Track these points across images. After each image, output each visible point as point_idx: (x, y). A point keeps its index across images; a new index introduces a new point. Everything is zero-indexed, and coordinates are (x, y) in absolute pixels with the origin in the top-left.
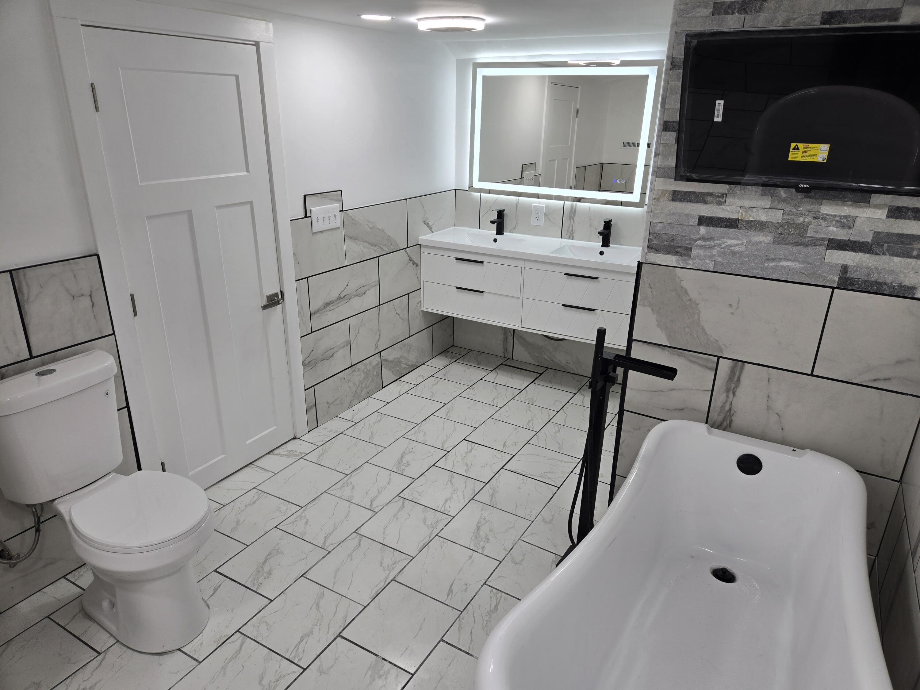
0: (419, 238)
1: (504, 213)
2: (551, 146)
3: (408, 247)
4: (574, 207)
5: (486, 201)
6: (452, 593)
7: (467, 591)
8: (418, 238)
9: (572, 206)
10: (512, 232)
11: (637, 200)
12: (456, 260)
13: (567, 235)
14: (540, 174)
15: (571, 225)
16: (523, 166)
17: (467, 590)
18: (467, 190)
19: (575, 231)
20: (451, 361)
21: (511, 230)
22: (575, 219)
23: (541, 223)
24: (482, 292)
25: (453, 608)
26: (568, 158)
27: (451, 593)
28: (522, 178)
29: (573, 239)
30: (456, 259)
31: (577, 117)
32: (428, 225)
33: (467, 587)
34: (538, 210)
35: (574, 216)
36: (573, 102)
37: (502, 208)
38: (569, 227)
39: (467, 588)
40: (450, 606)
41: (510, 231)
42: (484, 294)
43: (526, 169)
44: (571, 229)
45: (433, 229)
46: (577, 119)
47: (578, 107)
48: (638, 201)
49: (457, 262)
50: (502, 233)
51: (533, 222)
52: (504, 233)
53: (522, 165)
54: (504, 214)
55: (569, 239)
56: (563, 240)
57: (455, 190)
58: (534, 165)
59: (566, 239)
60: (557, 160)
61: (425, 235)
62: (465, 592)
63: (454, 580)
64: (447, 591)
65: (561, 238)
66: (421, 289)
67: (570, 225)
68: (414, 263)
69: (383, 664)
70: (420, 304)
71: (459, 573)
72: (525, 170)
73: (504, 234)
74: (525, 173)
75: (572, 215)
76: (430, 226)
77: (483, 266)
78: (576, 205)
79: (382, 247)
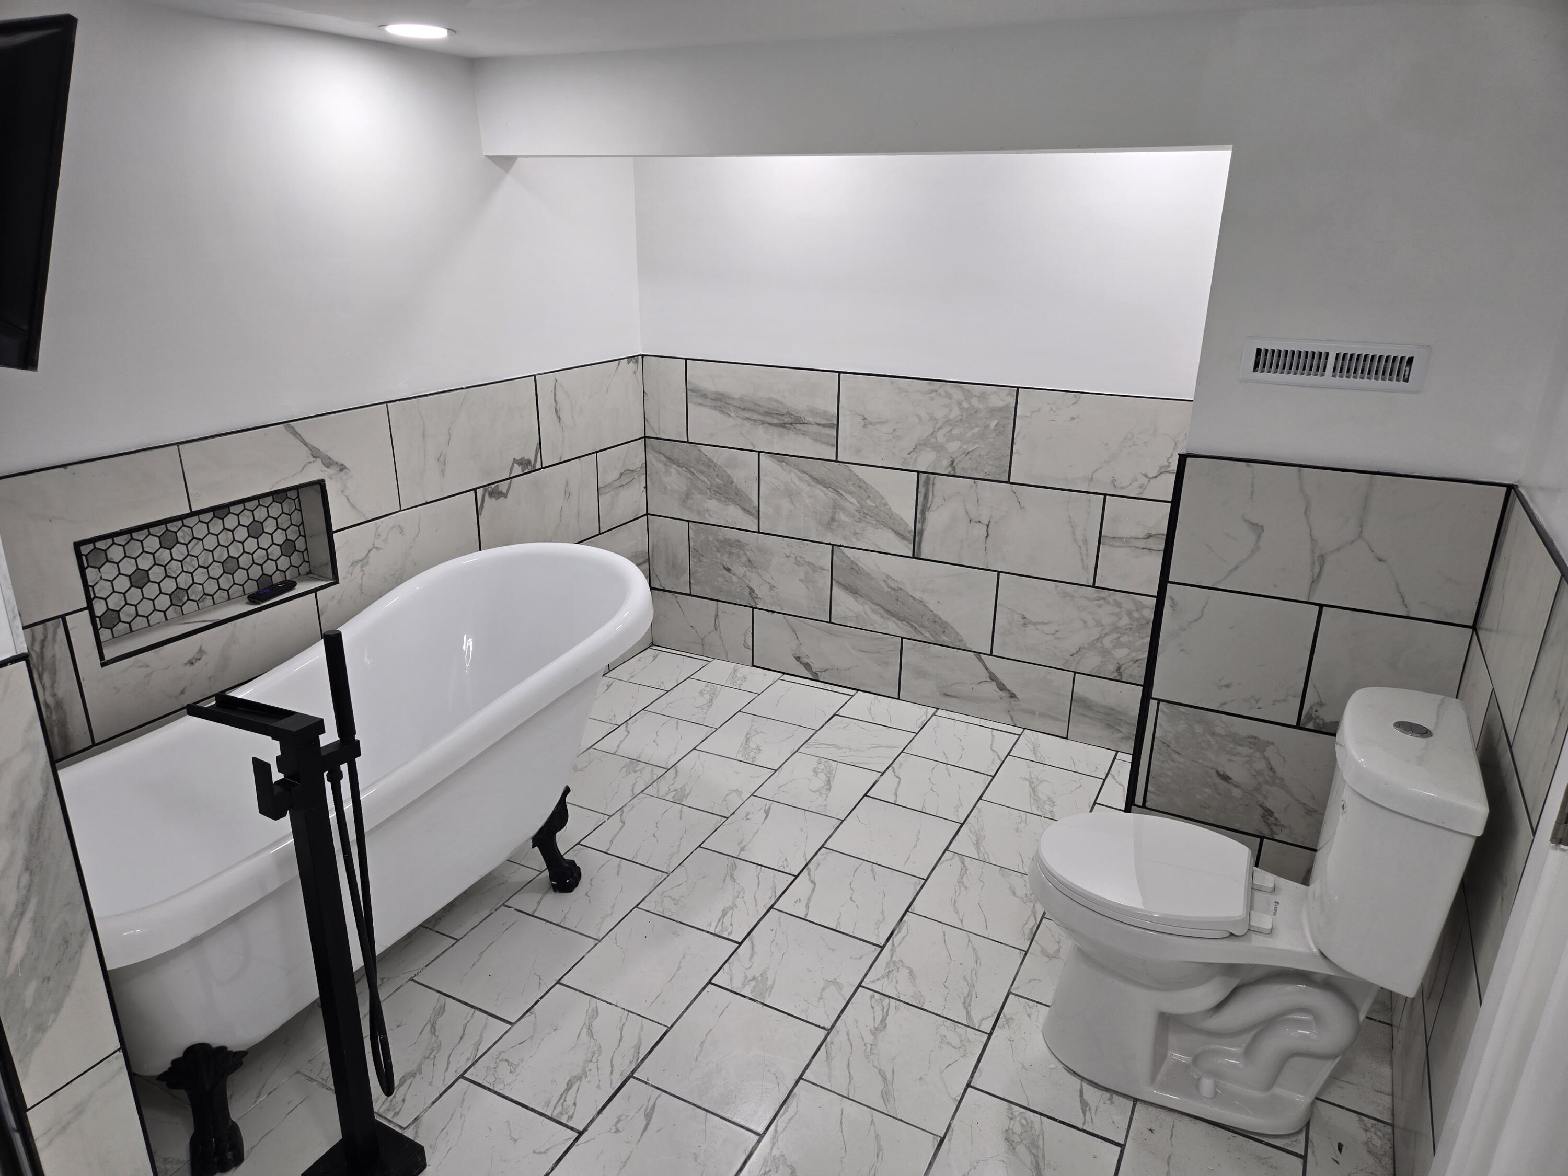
6: (645, 1111)
7: (618, 1117)
17: (616, 1119)
25: (646, 1083)
27: (648, 1111)
33: (615, 1125)
39: (618, 1122)
40: (653, 1086)
62: (621, 1116)
63: (639, 1141)
64: (655, 1115)
69: (753, 993)
71: (628, 1158)
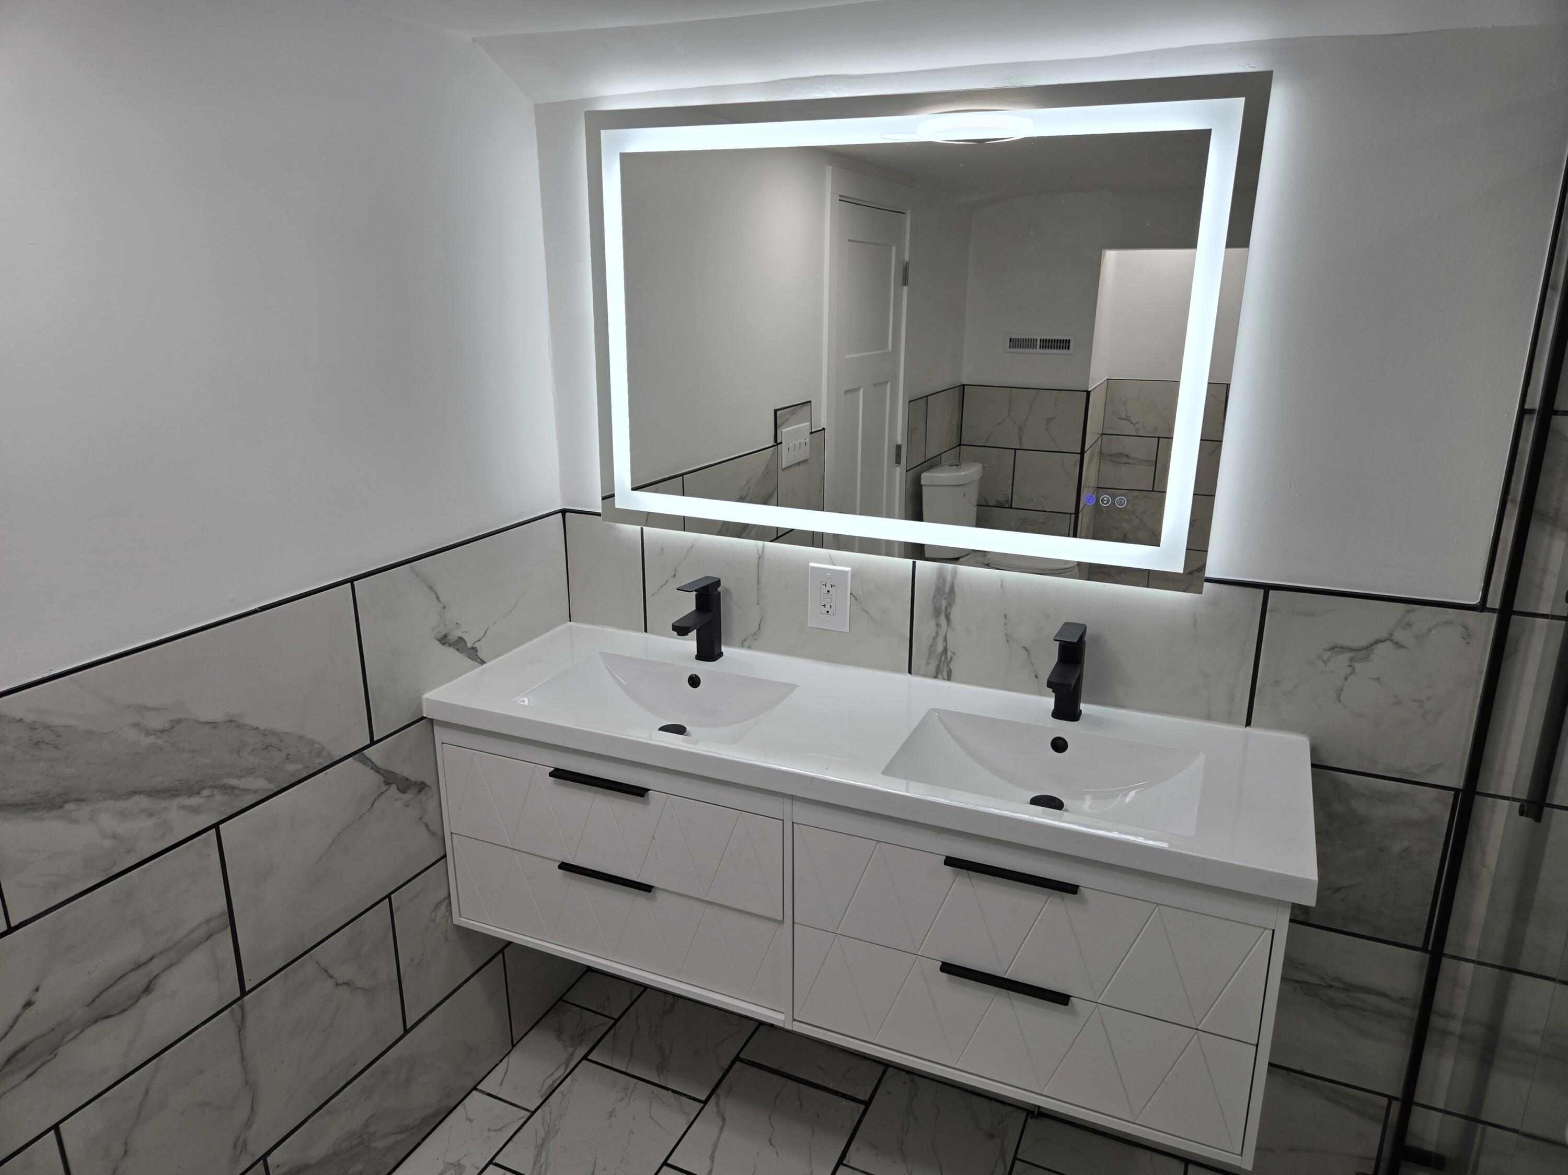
0: (426, 696)
1: (719, 589)
2: (847, 356)
3: (373, 743)
4: (949, 578)
5: (662, 549)
8: (420, 698)
9: (941, 575)
10: (749, 647)
11: (1177, 566)
12: (552, 779)
13: (928, 663)
14: (824, 429)
15: (943, 631)
16: (778, 413)
18: (599, 514)
19: (954, 654)
20: (569, 1059)
21: (745, 640)
22: (952, 617)
23: (840, 622)
24: (647, 888)
26: (888, 382)
28: (777, 443)
29: (949, 679)
30: (551, 775)
31: (905, 282)
32: (459, 644)
34: (829, 582)
35: (950, 605)
36: (894, 248)
37: (714, 574)
38: (935, 639)
41: (742, 645)
42: (659, 895)
43: (787, 420)
44: (940, 648)
45: (482, 654)
46: (906, 288)
47: (907, 258)
48: (1179, 568)
49: (556, 784)
50: (716, 653)
51: (815, 620)
52: (723, 649)
53: (776, 411)
54: (719, 593)
55: (936, 677)
56: (915, 679)
57: (564, 512)
58: (807, 407)
59: (924, 675)
60: (862, 390)
61: (450, 681)
65: (910, 672)
66: (445, 856)
67: (937, 633)
68: (405, 785)
70: (443, 908)
72: (782, 424)
73: (721, 654)
74: (784, 431)
75: (944, 603)
76: (469, 645)
77: (647, 803)
78: (955, 573)
79: (234, 782)
